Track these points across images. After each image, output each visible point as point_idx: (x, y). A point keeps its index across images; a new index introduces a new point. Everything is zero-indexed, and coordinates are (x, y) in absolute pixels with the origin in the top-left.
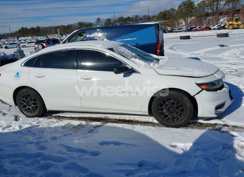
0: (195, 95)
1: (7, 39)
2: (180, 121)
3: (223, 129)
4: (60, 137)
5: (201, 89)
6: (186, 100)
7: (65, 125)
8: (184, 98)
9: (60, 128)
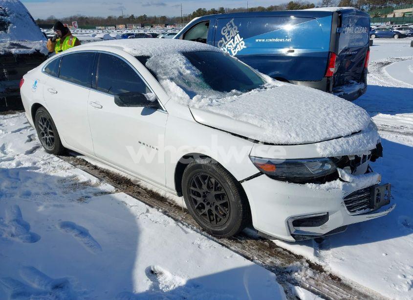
0: (243, 181)
1: (175, 25)
2: (222, 226)
3: (296, 274)
4: (37, 194)
5: (258, 171)
6: (229, 185)
7: (68, 177)
8: (226, 181)
9: (55, 180)
